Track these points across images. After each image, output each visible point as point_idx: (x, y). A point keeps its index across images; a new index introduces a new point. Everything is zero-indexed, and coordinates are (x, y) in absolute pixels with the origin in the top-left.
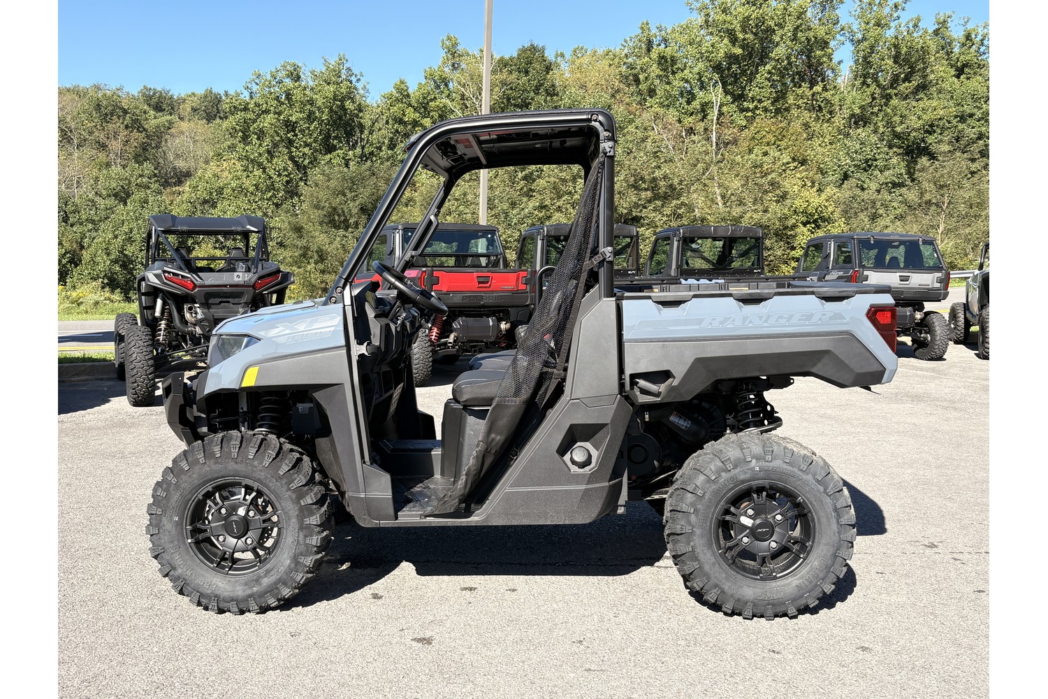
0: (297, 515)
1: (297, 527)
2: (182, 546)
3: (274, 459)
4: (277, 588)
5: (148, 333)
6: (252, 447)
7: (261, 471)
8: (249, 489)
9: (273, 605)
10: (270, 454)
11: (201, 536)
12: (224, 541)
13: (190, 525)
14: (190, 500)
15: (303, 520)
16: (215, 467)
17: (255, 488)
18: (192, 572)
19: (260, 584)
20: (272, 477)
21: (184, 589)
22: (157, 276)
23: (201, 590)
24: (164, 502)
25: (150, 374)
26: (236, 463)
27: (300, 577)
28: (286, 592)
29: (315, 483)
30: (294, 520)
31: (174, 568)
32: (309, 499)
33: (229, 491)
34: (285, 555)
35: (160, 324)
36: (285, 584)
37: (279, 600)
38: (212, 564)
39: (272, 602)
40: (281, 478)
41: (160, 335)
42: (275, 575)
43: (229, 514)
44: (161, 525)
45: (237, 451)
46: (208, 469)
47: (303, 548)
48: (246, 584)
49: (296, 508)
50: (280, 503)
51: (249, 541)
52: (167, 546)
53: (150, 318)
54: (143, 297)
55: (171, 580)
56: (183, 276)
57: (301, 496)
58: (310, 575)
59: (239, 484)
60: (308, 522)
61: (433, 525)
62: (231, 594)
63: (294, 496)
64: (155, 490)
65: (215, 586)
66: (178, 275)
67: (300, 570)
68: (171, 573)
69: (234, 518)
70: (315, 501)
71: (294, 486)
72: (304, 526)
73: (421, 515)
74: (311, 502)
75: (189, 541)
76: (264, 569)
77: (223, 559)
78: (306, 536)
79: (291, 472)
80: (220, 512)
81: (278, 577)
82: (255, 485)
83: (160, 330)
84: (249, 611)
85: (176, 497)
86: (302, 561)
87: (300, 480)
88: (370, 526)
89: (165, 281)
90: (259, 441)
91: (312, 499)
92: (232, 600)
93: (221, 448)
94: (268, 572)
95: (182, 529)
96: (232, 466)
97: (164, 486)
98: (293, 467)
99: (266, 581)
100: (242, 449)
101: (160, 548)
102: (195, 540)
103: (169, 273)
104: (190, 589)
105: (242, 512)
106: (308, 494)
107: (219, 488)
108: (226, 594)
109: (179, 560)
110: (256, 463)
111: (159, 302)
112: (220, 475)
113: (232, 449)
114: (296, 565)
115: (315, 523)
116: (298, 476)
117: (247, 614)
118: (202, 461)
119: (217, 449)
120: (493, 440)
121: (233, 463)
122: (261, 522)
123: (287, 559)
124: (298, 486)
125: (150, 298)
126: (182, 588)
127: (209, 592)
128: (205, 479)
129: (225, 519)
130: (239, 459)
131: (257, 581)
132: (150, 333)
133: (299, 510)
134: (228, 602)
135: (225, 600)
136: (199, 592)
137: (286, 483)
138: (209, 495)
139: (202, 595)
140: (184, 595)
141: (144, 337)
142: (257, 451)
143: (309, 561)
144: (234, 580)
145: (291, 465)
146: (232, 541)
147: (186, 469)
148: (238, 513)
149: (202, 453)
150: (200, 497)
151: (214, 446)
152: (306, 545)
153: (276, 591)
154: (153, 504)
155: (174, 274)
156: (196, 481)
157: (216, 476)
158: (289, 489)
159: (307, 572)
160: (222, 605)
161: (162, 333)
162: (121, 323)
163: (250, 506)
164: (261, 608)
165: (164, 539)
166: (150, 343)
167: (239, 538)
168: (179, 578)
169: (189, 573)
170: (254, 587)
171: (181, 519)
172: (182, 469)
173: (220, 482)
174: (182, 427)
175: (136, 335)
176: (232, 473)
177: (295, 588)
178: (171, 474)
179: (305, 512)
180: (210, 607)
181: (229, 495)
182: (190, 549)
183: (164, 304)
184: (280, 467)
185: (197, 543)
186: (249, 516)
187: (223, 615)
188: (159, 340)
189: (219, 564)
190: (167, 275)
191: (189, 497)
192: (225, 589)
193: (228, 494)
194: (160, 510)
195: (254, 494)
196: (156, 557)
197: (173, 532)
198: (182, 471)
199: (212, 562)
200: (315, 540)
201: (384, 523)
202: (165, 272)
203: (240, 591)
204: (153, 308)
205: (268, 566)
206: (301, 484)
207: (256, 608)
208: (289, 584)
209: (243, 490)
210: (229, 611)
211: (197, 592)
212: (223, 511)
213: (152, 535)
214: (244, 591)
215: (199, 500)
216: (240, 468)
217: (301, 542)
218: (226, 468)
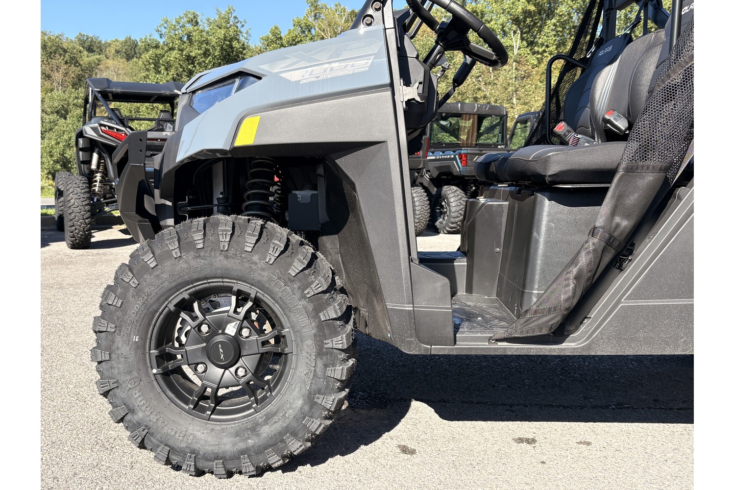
0: (315, 335)
1: (314, 352)
2: (144, 379)
3: (282, 252)
4: (283, 441)
5: (85, 181)
6: (250, 235)
7: (263, 269)
8: (242, 297)
9: (276, 465)
10: (276, 244)
11: (171, 365)
12: (205, 371)
13: (156, 348)
14: (156, 312)
15: (323, 343)
16: (193, 263)
17: (253, 296)
18: (158, 417)
19: (258, 435)
20: (279, 278)
21: (146, 441)
22: (94, 129)
23: (171, 443)
24: (119, 314)
25: (87, 219)
26: (227, 257)
27: (317, 425)
28: (296, 447)
29: (335, 290)
30: (310, 342)
31: (132, 411)
32: (333, 312)
33: (211, 301)
34: (295, 393)
35: (96, 177)
36: (294, 434)
37: (284, 457)
38: (187, 404)
39: (275, 460)
40: (292, 280)
41: (95, 186)
42: (280, 423)
43: (213, 333)
44: (114, 348)
45: (228, 239)
46: (184, 266)
47: (322, 383)
48: (237, 434)
49: (314, 324)
50: (288, 317)
51: (241, 372)
52: (122, 378)
53: (87, 171)
54: (81, 153)
55: (127, 428)
56: (118, 130)
57: (319, 308)
58: (329, 422)
59: (228, 290)
60: (330, 345)
61: (509, 353)
62: (215, 449)
63: (310, 307)
64: (105, 296)
65: (191, 437)
66: (112, 128)
67: (316, 415)
68: (128, 418)
69: (219, 338)
70: (340, 314)
71: (310, 292)
72: (324, 350)
73: (490, 338)
74: (335, 316)
75: (155, 371)
76: (264, 412)
77: (203, 397)
78: (326, 366)
79: (306, 272)
80: (200, 330)
81: (285, 425)
82: (253, 292)
83: (96, 181)
84: (240, 473)
85: (136, 307)
86: (319, 401)
87: (319, 284)
88: (417, 353)
89: (101, 133)
90: (259, 228)
91: (336, 312)
92: (217, 458)
93: (205, 235)
94: (269, 417)
95: (144, 354)
96: (220, 262)
97: (119, 290)
98: (309, 265)
99: (267, 431)
100: (234, 238)
101: (112, 381)
102: (163, 369)
103: (105, 126)
104: (154, 441)
105: (231, 329)
106: (329, 305)
107: (199, 296)
108: (209, 449)
109: (140, 399)
110: (256, 258)
111: (95, 156)
112: (202, 275)
113: (221, 237)
114: (311, 407)
115: (340, 346)
116: (315, 278)
117: (236, 476)
118: (176, 253)
119: (198, 237)
120: (618, 225)
121: (222, 258)
122: (260, 344)
123: (298, 398)
124: (316, 292)
125: (87, 154)
126: (143, 439)
127: (183, 445)
128: (179, 281)
129: (208, 340)
130: (232, 251)
131: (254, 429)
132: (87, 182)
133: (317, 327)
134: (210, 460)
135: (207, 459)
136: (169, 446)
137: (299, 288)
138: (185, 306)
139: (172, 450)
140: (145, 448)
141: (82, 185)
142: (258, 241)
143: (330, 401)
144: (218, 428)
145: (306, 262)
146: (216, 372)
147: (152, 266)
148: (227, 331)
149: (177, 243)
150: (172, 307)
151: (194, 232)
152: (327, 378)
153: (281, 445)
154: (102, 317)
155: (110, 127)
156: (166, 283)
157: (196, 276)
158: (304, 297)
159: (326, 418)
160: (201, 465)
161: (97, 184)
162: (60, 179)
163: (243, 321)
164: (257, 468)
165: (119, 368)
166: (87, 190)
167: (226, 367)
168: (138, 425)
169: (153, 418)
170: (249, 438)
171: (143, 339)
172: (145, 266)
173: (200, 286)
174: (140, 218)
175: (74, 182)
176: (219, 272)
177: (308, 440)
178: (130, 274)
179: (325, 330)
180: (184, 467)
181: (210, 307)
182: (155, 383)
183: (100, 157)
184: (290, 264)
185: (166, 375)
186: (241, 335)
187: (202, 478)
188: (94, 190)
189: (196, 405)
190: (103, 128)
191: (155, 307)
192: (206, 441)
193: (208, 305)
194: (113, 326)
195: (249, 304)
196: (105, 394)
197: (132, 358)
198: (145, 268)
199: (186, 401)
200: (340, 371)
201: (437, 349)
202: (101, 125)
203: (228, 445)
204: (89, 162)
205: (269, 408)
206: (320, 290)
207: (252, 468)
208: (300, 435)
209: (234, 298)
210: (212, 473)
211: (166, 445)
212: (205, 328)
213: (99, 363)
214: (234, 445)
215: (170, 312)
216: (233, 265)
217: (319, 373)
218: (211, 265)
